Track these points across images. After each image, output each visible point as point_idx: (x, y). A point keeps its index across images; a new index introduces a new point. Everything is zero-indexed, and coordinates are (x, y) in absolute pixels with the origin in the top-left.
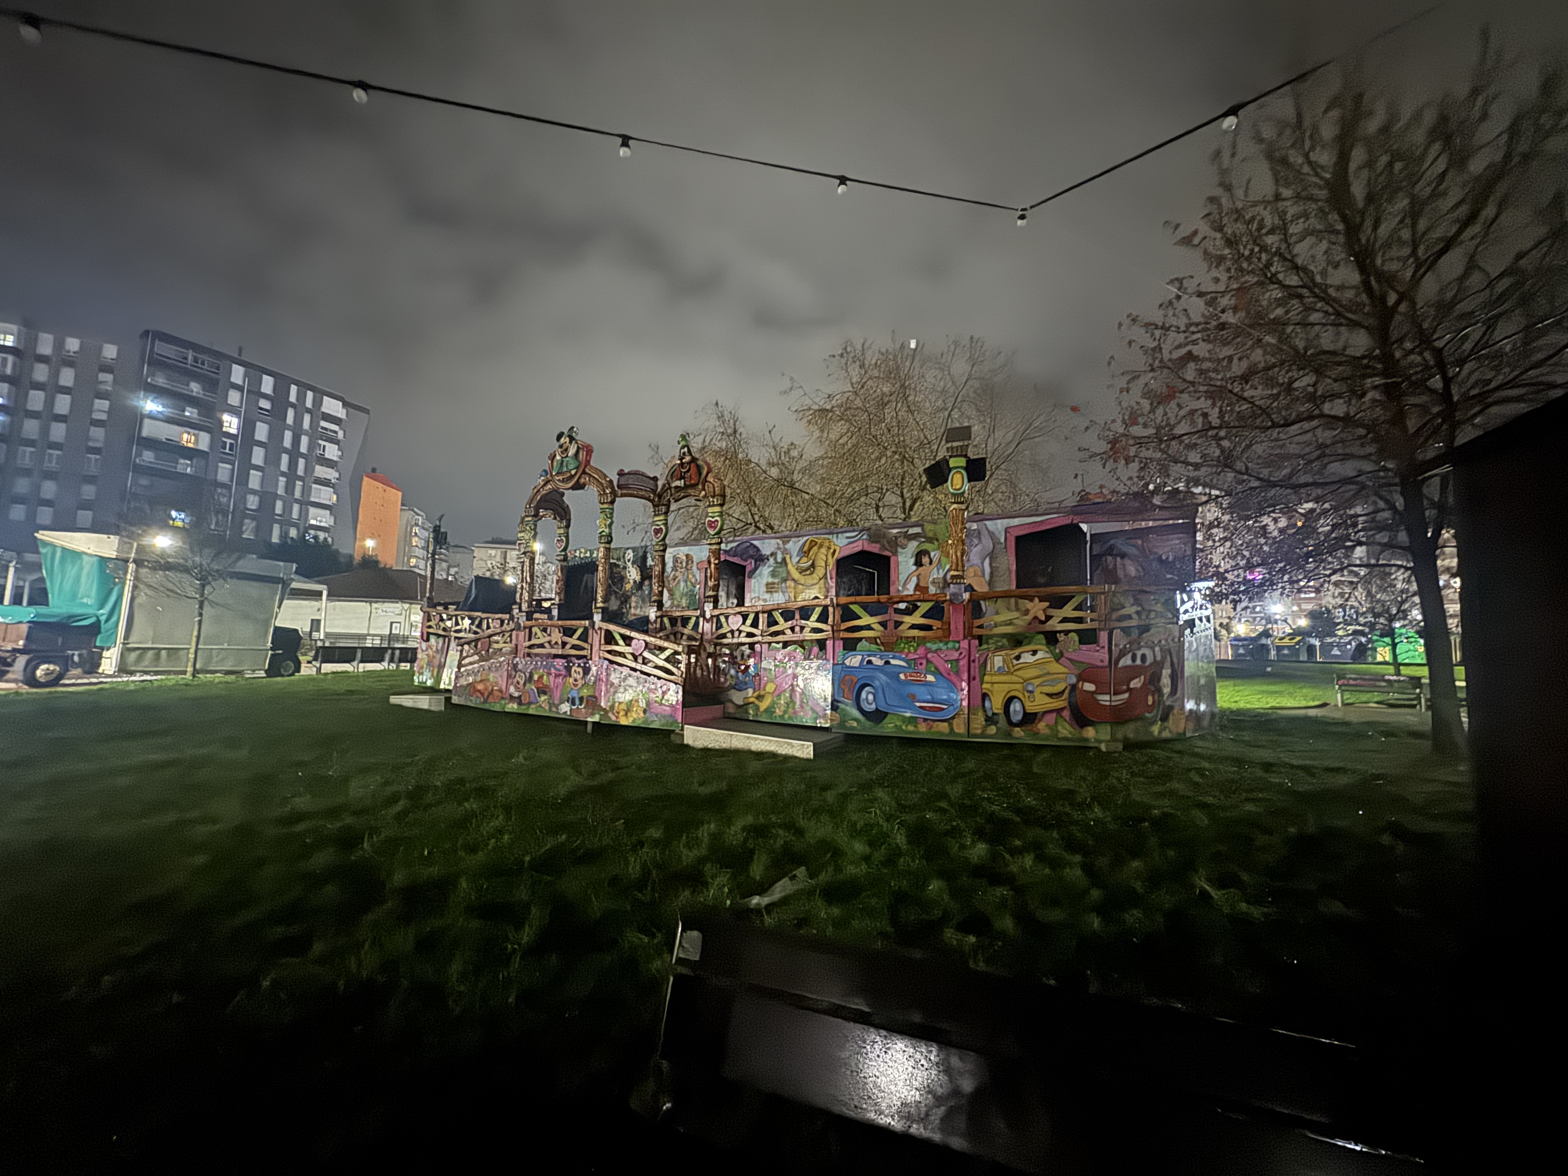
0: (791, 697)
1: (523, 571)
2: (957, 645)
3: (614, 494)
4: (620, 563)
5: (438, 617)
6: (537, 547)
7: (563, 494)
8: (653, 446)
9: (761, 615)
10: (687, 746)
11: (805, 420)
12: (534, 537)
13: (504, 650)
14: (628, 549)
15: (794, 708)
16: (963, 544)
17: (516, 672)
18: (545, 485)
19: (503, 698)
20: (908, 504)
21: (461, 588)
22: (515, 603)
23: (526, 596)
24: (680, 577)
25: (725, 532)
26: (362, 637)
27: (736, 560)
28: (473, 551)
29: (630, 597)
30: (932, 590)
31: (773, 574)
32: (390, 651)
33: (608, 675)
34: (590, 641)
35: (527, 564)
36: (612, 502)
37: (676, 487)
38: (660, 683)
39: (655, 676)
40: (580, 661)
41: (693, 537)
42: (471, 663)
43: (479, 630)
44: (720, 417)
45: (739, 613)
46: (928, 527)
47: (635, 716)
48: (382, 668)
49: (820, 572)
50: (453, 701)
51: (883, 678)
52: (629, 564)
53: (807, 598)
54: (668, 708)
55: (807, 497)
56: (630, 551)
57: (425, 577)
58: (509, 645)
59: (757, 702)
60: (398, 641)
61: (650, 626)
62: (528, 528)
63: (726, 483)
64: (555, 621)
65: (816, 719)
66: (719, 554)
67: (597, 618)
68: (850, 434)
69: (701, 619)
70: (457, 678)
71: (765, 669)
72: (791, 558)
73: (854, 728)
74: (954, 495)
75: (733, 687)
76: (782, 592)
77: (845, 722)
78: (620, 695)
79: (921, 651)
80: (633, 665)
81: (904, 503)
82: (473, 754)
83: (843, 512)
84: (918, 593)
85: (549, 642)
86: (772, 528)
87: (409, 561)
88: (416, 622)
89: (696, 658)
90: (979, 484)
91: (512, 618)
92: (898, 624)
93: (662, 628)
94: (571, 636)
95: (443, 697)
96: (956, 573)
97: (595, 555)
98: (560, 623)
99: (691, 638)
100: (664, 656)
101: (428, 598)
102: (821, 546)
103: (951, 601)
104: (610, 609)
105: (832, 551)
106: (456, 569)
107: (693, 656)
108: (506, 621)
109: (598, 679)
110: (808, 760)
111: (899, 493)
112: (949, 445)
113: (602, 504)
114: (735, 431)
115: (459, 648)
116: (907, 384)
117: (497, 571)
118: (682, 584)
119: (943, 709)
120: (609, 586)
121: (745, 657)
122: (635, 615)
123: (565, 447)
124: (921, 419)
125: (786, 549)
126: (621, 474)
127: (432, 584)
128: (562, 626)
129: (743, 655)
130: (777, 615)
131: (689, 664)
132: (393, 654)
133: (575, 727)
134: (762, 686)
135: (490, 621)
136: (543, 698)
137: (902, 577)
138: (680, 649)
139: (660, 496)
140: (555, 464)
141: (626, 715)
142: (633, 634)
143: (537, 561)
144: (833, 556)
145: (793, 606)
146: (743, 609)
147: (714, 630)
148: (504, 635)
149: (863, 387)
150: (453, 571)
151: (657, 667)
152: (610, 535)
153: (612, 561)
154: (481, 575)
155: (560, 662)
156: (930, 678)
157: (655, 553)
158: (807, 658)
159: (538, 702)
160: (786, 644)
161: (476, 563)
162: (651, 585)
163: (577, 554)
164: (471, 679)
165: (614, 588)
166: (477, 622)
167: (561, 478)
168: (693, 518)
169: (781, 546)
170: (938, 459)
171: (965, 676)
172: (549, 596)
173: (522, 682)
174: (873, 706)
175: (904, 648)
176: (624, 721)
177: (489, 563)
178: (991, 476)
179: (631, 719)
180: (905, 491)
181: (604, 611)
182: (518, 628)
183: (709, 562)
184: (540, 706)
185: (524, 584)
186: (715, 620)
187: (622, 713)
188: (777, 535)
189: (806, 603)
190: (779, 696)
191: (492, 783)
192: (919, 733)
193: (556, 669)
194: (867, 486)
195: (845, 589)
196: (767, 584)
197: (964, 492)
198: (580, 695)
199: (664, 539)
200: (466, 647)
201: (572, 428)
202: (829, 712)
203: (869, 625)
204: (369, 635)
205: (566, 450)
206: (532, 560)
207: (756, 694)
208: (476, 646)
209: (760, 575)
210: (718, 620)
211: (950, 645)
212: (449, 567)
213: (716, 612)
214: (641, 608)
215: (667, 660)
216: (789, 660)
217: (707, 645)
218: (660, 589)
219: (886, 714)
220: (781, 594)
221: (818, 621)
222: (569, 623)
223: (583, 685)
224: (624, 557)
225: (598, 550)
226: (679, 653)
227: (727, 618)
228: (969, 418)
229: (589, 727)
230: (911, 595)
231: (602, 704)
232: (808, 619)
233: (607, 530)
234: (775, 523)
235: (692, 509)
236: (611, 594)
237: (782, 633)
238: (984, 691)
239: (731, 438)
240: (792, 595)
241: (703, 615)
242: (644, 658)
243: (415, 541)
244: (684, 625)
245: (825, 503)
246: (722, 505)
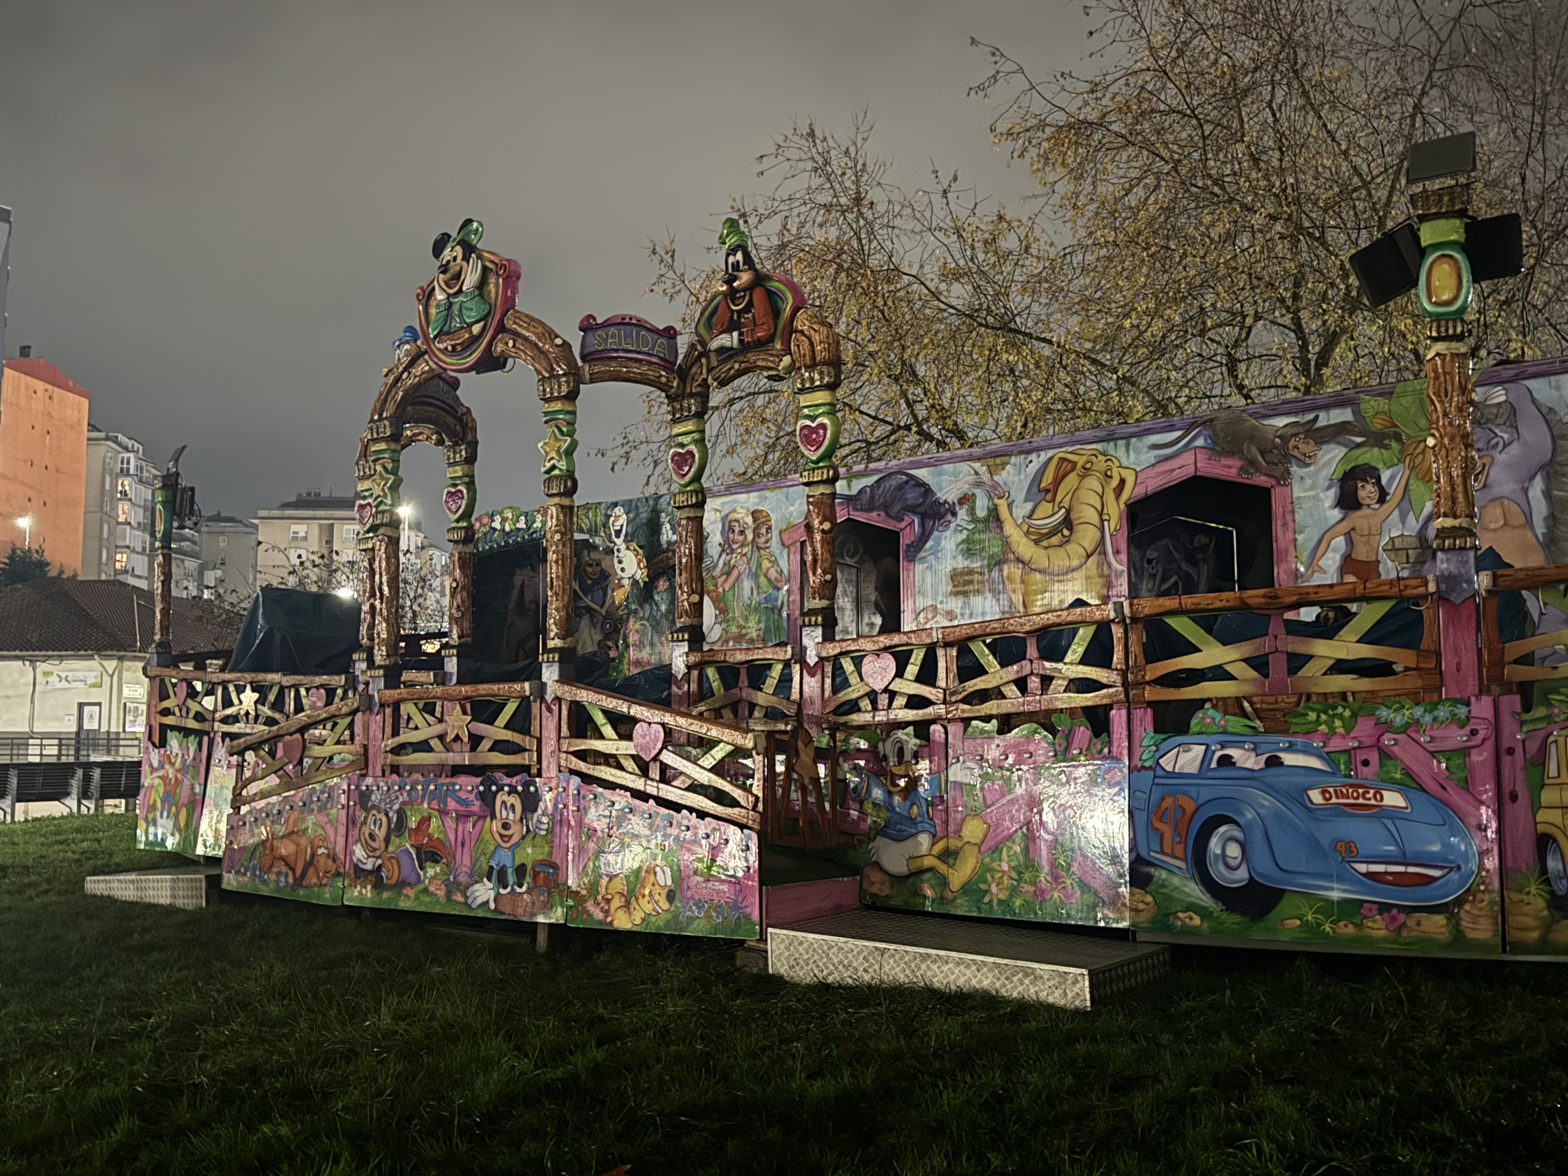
0: (1026, 851)
1: (372, 572)
2: (1462, 711)
3: (575, 376)
4: (598, 541)
5: (183, 689)
6: (406, 511)
7: (455, 384)
8: (661, 251)
9: (940, 652)
10: (778, 981)
11: (1033, 152)
12: (394, 488)
13: (336, 759)
14: (615, 505)
15: (1034, 883)
16: (1468, 446)
17: (367, 811)
18: (412, 364)
19: (338, 874)
20: (1314, 349)
21: (232, 618)
22: (358, 647)
23: (382, 628)
24: (742, 567)
25: (845, 451)
26: (19, 741)
27: (875, 518)
28: (256, 527)
29: (623, 621)
30: (1389, 569)
31: (969, 549)
32: (80, 773)
33: (581, 811)
34: (535, 729)
35: (381, 554)
36: (572, 396)
37: (721, 350)
38: (703, 826)
39: (691, 810)
40: (514, 781)
41: (767, 468)
42: (264, 795)
43: (277, 716)
44: (822, 167)
45: (886, 649)
46: (1371, 405)
47: (648, 908)
48: (66, 811)
49: (1087, 536)
50: (225, 886)
51: (1266, 801)
52: (619, 541)
53: (1055, 603)
54: (725, 887)
55: (1047, 351)
56: (619, 510)
57: (148, 595)
58: (348, 747)
59: (942, 868)
60: (96, 747)
61: (674, 689)
62: (379, 468)
63: (841, 329)
64: (453, 687)
65: (1093, 908)
66: (832, 506)
67: (550, 674)
68: (1150, 180)
69: (796, 668)
70: (231, 829)
71: (959, 785)
72: (1010, 506)
73: (1194, 931)
74: (1437, 318)
75: (882, 831)
76: (992, 591)
77: (1168, 915)
78: (611, 858)
79: (1364, 728)
80: (639, 784)
81: (1304, 348)
82: (275, 1009)
83: (1143, 382)
84: (1350, 578)
85: (441, 737)
86: (960, 435)
87: (112, 559)
88: (133, 700)
89: (788, 764)
90: (1508, 285)
91: (352, 683)
92: (1297, 661)
93: (704, 693)
94: (491, 722)
95: (202, 877)
96: (1449, 522)
97: (538, 524)
98: (464, 689)
99: (772, 714)
100: (708, 761)
101: (160, 645)
102: (1086, 472)
103: (1440, 598)
104: (580, 651)
105: (1115, 482)
106: (219, 573)
107: (780, 758)
108: (340, 691)
109: (558, 821)
110: (1078, 1013)
111: (1287, 320)
112: (1418, 188)
113: (547, 401)
114: (858, 200)
115: (234, 759)
116: (1296, 36)
117: (313, 574)
118: (747, 584)
119: (1434, 879)
120: (575, 597)
121: (908, 756)
122: (638, 663)
123: (454, 268)
124: (1340, 125)
125: (996, 486)
126: (588, 326)
127: (165, 612)
128: (466, 698)
129: (901, 752)
130: (980, 650)
131: (770, 777)
132: (87, 779)
133: (509, 939)
134: (952, 828)
135: (303, 692)
136: (432, 870)
137: (1306, 539)
138: (750, 744)
139: (683, 373)
140: (433, 311)
141: (627, 905)
142: (636, 711)
143: (403, 546)
144: (1118, 497)
145: (1020, 626)
146: (896, 639)
147: (827, 693)
148: (335, 724)
149: (1181, 53)
150: (211, 578)
151: (695, 788)
152: (570, 475)
153: (578, 536)
154: (275, 583)
155: (468, 784)
156: (1393, 799)
157: (678, 514)
158: (1063, 754)
159: (419, 881)
160: (1006, 723)
161: (264, 558)
162: (672, 589)
163: (497, 525)
164: (263, 832)
165: (587, 601)
166: (272, 697)
167: (448, 344)
168: (764, 421)
169: (986, 478)
170: (1390, 224)
171: (1488, 793)
172: (433, 627)
173: (381, 834)
174: (1242, 874)
175: (1318, 722)
176: (622, 922)
177: (293, 555)
178: (1539, 259)
179: (638, 917)
180: (1304, 315)
181: (566, 657)
182: (367, 705)
183: (809, 528)
184: (426, 891)
185: (377, 603)
186: (828, 668)
187: (616, 902)
188: (975, 450)
189: (1052, 618)
190: (996, 849)
191: (320, 1075)
192: (1372, 941)
193: (459, 801)
194: (1202, 309)
195: (1153, 576)
196: (955, 575)
197: (1463, 309)
198: (518, 862)
199: (698, 477)
200: (250, 756)
201: (469, 222)
202: (1124, 890)
203: (1220, 667)
204: (32, 735)
205: (457, 276)
206: (394, 542)
207: (939, 847)
208: (272, 754)
209: (935, 552)
210: (838, 669)
211: (1443, 712)
212: (202, 569)
213: (832, 650)
214: (652, 645)
215: (717, 769)
216: (1019, 762)
217: (813, 732)
218: (695, 598)
219: (1277, 894)
220: (989, 595)
221: (1084, 661)
222: (484, 689)
223: (523, 838)
224: (605, 525)
225: (544, 512)
226: (747, 754)
227: (858, 662)
228: (1473, 110)
229: (542, 937)
230: (1331, 586)
231: (572, 881)
232: (1060, 659)
233: (563, 465)
234: (967, 421)
235: (760, 400)
236: (580, 616)
237: (997, 693)
238: (1540, 828)
239: (850, 216)
240: (1018, 599)
241: (800, 656)
242: (664, 767)
243: (124, 512)
244: (757, 683)
245: (1094, 362)
246: (832, 387)
